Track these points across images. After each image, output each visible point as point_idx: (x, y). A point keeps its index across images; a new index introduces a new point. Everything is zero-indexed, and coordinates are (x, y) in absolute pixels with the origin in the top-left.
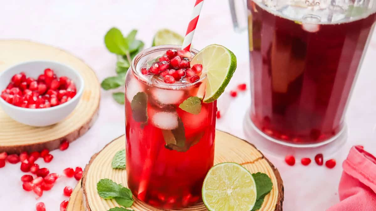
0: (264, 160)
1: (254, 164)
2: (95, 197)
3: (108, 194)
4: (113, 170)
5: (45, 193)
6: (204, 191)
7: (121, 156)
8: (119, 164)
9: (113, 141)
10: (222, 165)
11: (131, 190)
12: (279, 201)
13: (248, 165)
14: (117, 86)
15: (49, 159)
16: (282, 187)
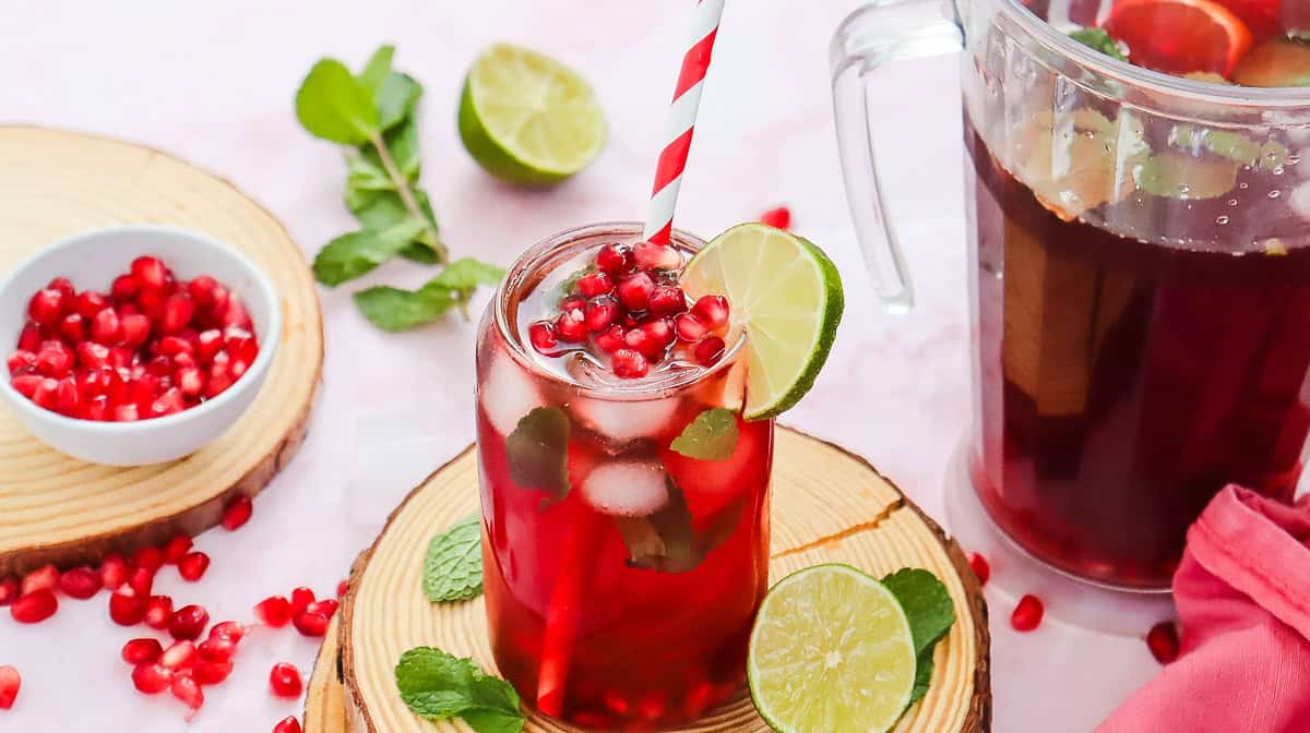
0: (906, 510)
1: (878, 531)
2: (397, 715)
3: (437, 699)
4: (432, 608)
5: (209, 692)
6: (756, 673)
7: (448, 555)
8: (448, 585)
9: (409, 497)
10: (801, 577)
11: (511, 681)
12: (980, 660)
13: (860, 534)
14: (366, 267)
15: (195, 568)
16: (980, 605)
